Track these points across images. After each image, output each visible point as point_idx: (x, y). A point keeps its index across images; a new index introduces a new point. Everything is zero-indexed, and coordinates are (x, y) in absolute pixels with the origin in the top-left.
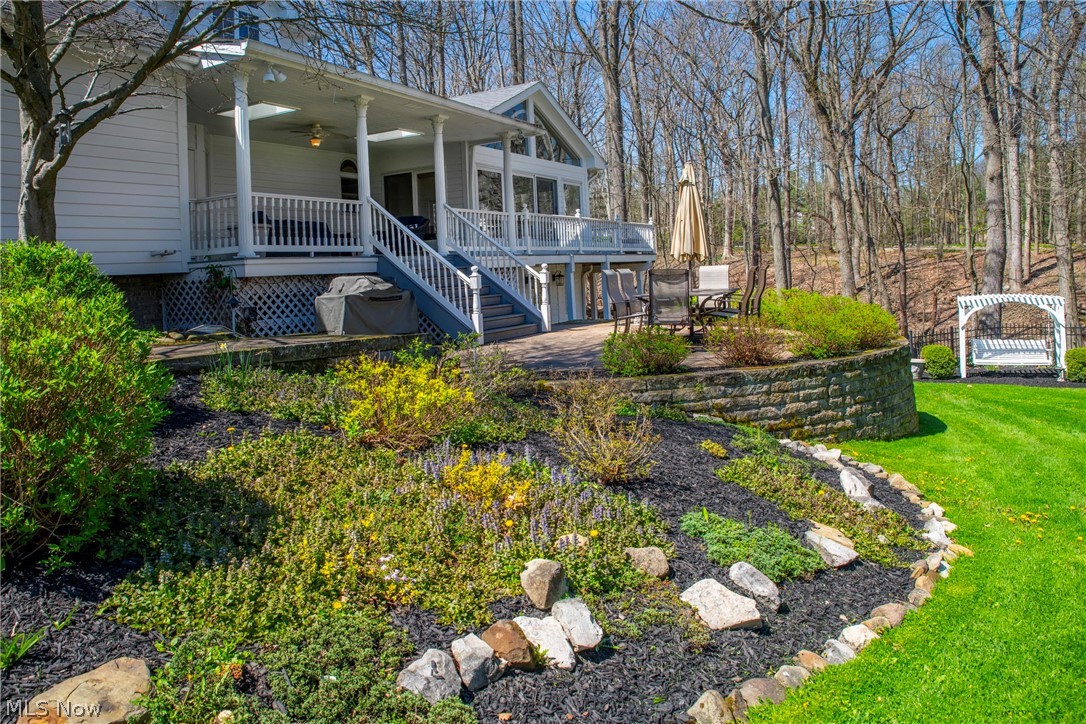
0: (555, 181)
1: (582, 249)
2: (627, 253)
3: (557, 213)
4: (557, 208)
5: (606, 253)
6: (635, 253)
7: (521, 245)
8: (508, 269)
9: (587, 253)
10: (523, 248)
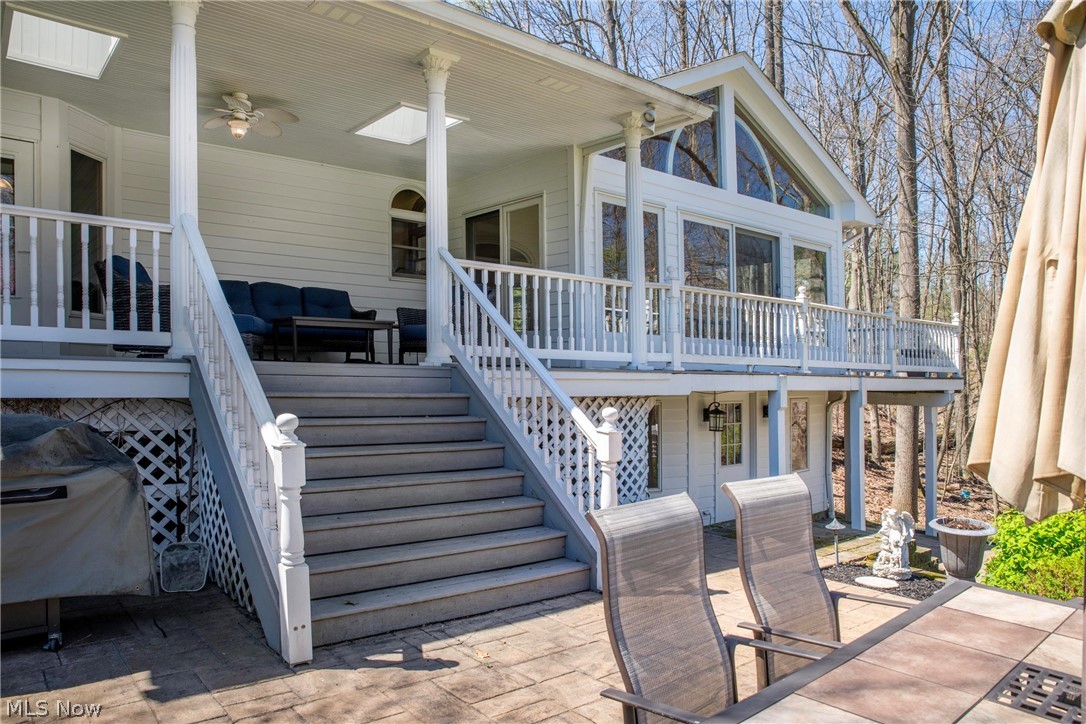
0: (777, 239)
1: (807, 363)
2: (911, 375)
3: (778, 295)
4: (778, 287)
5: (859, 374)
6: (921, 375)
7: (659, 350)
8: (529, 400)
9: (816, 373)
10: (664, 357)
